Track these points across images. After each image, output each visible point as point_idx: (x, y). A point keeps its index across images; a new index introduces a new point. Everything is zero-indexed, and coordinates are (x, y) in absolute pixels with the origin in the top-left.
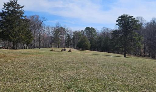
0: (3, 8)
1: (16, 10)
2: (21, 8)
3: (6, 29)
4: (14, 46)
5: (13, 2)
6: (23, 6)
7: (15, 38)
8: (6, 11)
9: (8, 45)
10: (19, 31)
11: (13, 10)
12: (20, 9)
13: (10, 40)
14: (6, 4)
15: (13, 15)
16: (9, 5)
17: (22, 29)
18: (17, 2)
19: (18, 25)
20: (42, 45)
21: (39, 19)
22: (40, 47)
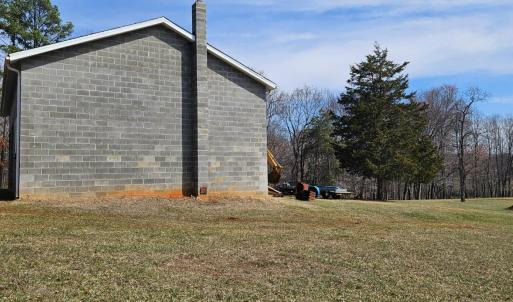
0: (349, 81)
1: (384, 79)
2: (399, 70)
3: (356, 139)
4: (378, 190)
5: (374, 58)
6: (405, 64)
7: (381, 166)
8: (356, 87)
9: (362, 188)
10: (393, 142)
11: (375, 82)
12: (397, 76)
13: (368, 173)
14: (357, 68)
15: (375, 95)
16: (363, 69)
17: (402, 136)
18: (385, 55)
19: (390, 125)
20: (469, 187)
21: (457, 97)
22: (463, 195)
